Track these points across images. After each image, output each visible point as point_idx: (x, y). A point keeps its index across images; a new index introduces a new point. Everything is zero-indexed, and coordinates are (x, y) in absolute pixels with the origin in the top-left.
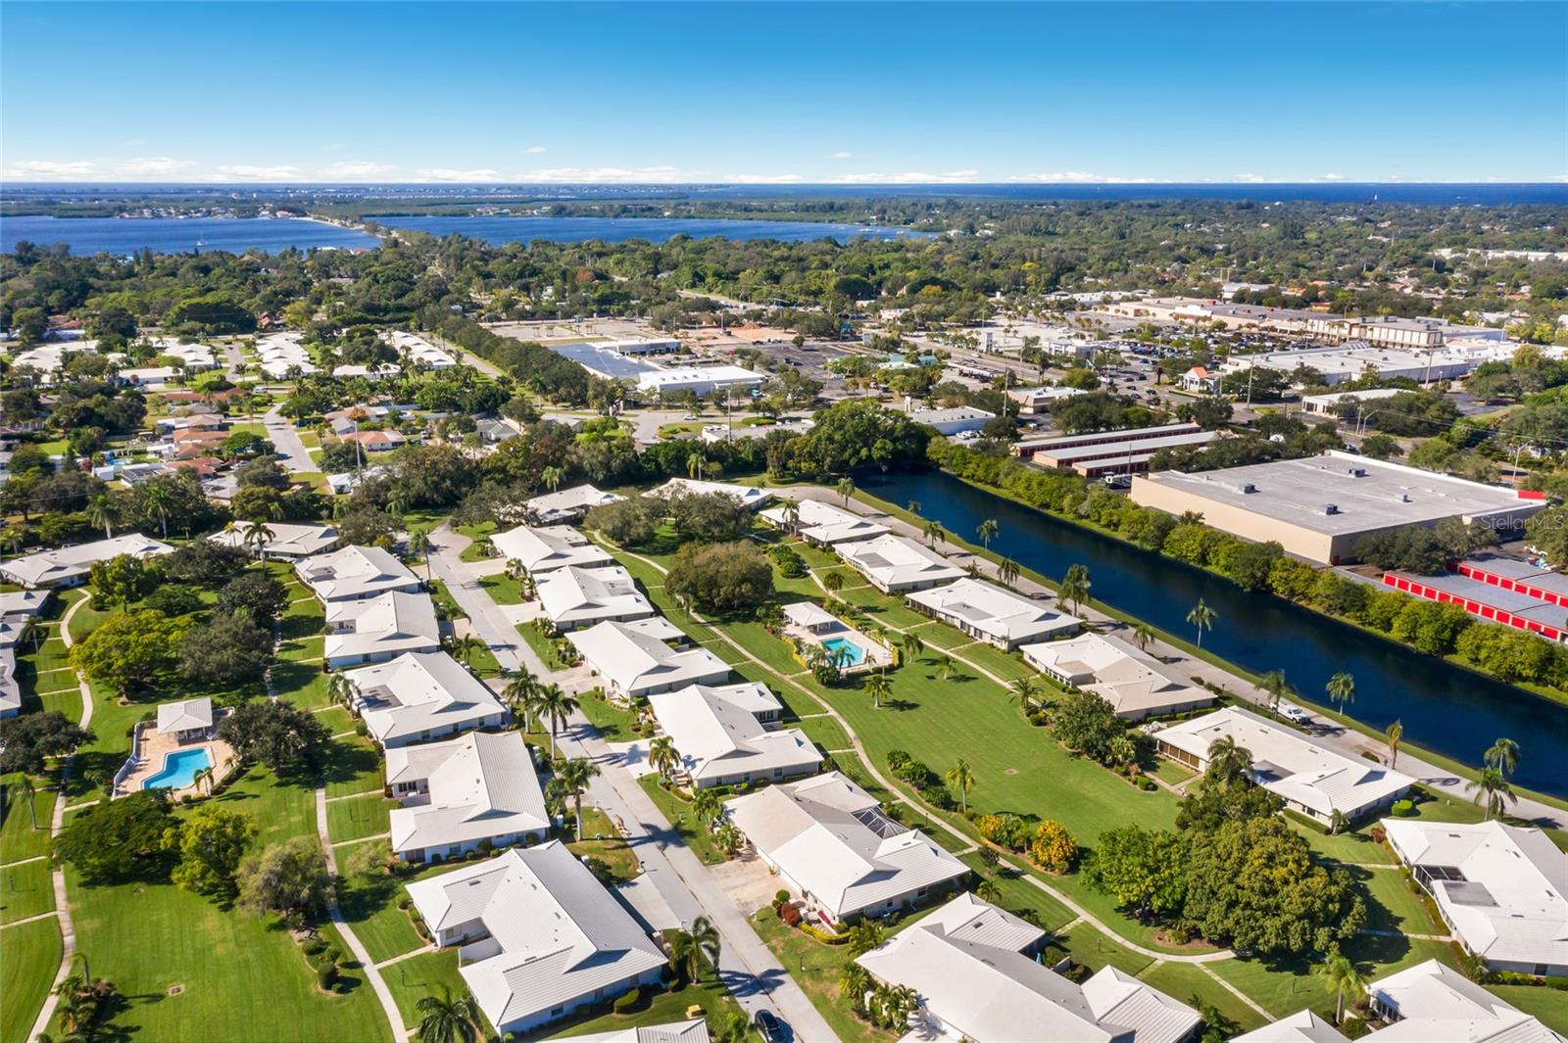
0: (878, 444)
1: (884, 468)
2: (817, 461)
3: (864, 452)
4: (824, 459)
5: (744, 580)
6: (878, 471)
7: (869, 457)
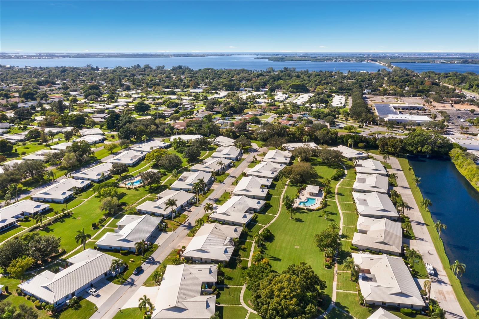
0: (425, 147)
1: (427, 156)
2: (395, 149)
3: (419, 149)
4: (397, 148)
5: (299, 174)
6: (425, 156)
7: (421, 151)
